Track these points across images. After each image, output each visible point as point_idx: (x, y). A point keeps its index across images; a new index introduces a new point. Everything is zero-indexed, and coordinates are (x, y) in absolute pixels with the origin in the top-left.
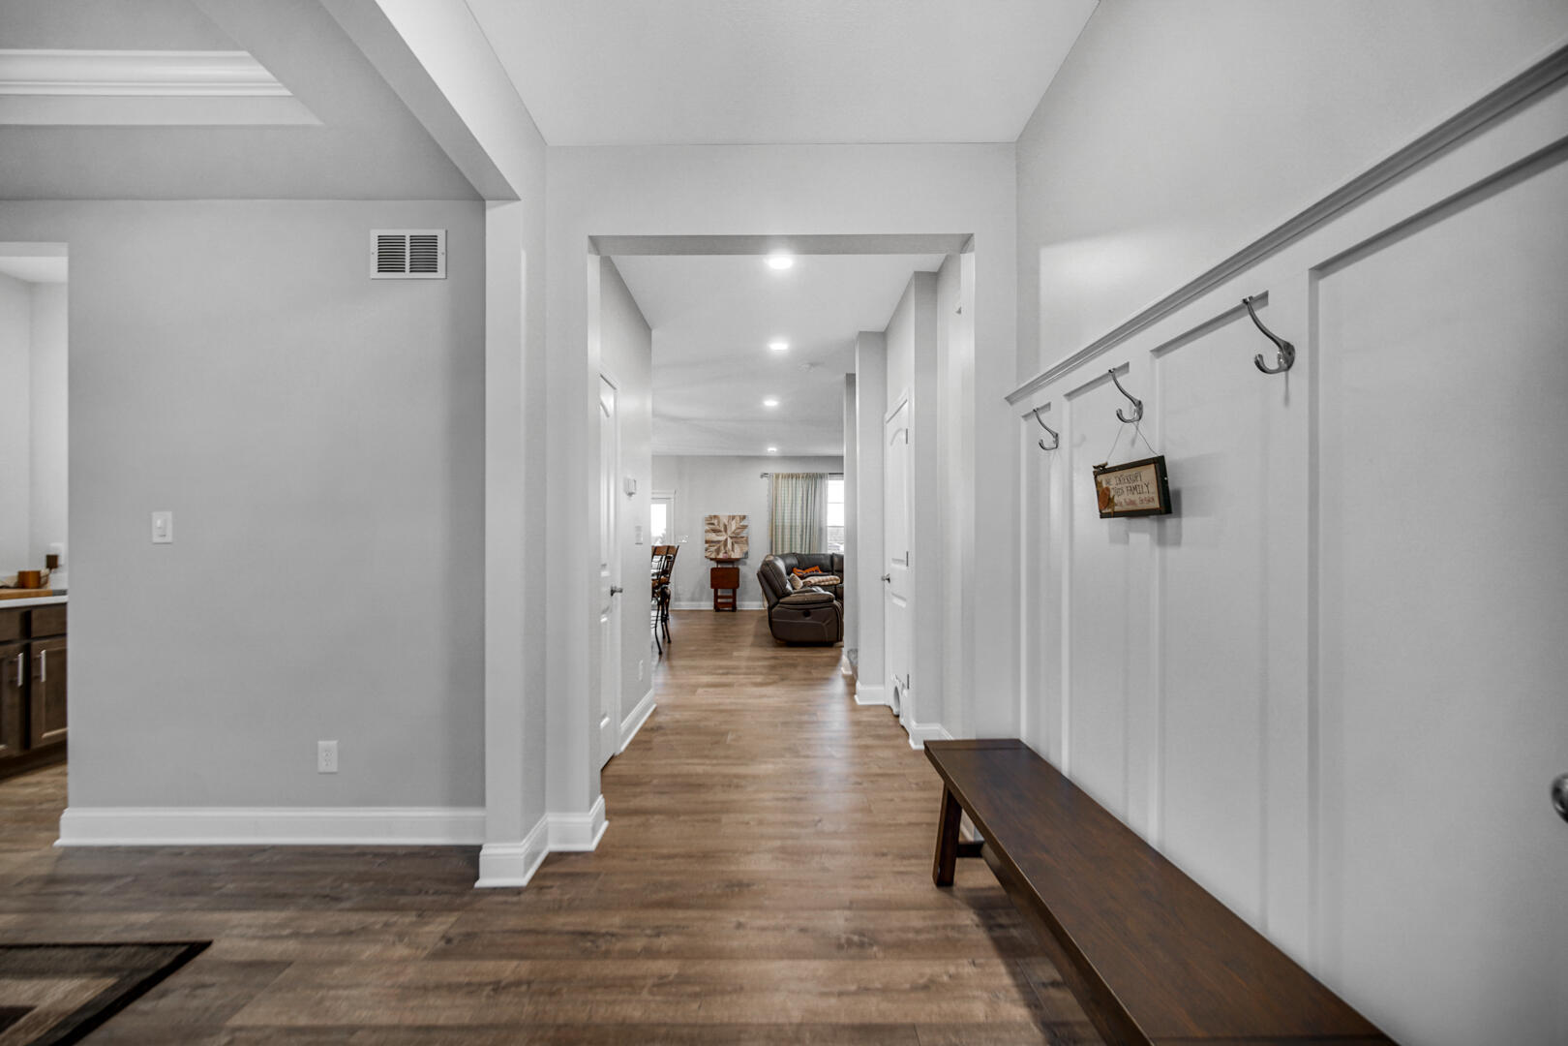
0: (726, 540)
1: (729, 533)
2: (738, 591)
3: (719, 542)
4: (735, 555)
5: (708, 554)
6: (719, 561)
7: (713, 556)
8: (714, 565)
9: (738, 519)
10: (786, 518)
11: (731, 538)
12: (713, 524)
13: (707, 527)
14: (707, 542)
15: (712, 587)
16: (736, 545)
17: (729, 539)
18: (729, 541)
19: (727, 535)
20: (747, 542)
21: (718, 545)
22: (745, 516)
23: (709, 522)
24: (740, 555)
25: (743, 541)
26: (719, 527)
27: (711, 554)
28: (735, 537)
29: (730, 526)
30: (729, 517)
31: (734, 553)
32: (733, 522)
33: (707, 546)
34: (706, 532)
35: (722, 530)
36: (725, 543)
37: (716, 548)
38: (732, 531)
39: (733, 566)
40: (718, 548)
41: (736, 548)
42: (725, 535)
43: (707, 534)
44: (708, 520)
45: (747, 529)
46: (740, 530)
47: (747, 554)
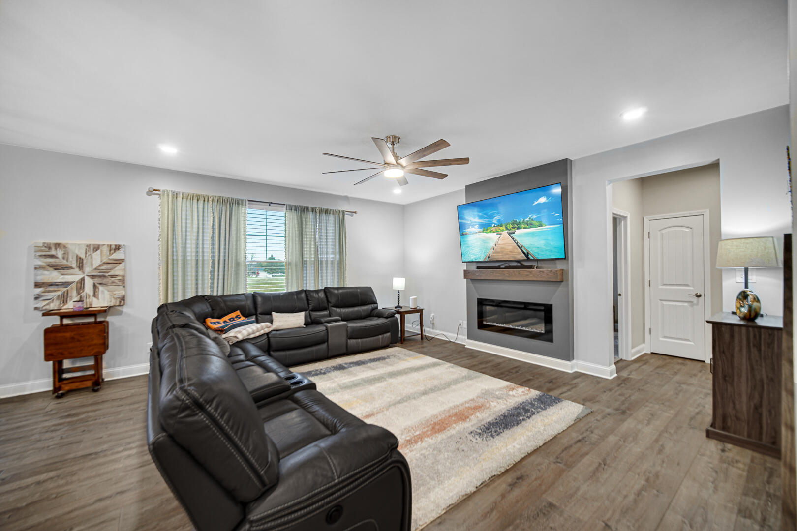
0: (83, 280)
1: (88, 269)
2: (106, 357)
3: (66, 284)
4: (97, 304)
5: (41, 304)
6: (63, 316)
7: (53, 306)
8: (55, 321)
9: (105, 250)
10: (189, 250)
11: (93, 277)
12: (52, 256)
13: (40, 262)
14: (37, 285)
15: (47, 358)
16: (101, 288)
17: (87, 280)
18: (89, 283)
19: (84, 273)
20: (124, 283)
21: (65, 289)
22: (119, 246)
23: (44, 253)
24: (111, 302)
25: (116, 281)
26: (67, 261)
27: (48, 304)
28: (100, 276)
29: (89, 259)
30: (87, 246)
31: (98, 299)
32: (95, 253)
33: (39, 290)
34: (36, 269)
35: (74, 265)
36: (79, 285)
37: (59, 293)
38: (95, 267)
39: (96, 319)
40: (66, 294)
41: (103, 292)
42: (80, 272)
43: (40, 272)
44: (42, 251)
45: (123, 264)
46: (109, 266)
47: (124, 300)
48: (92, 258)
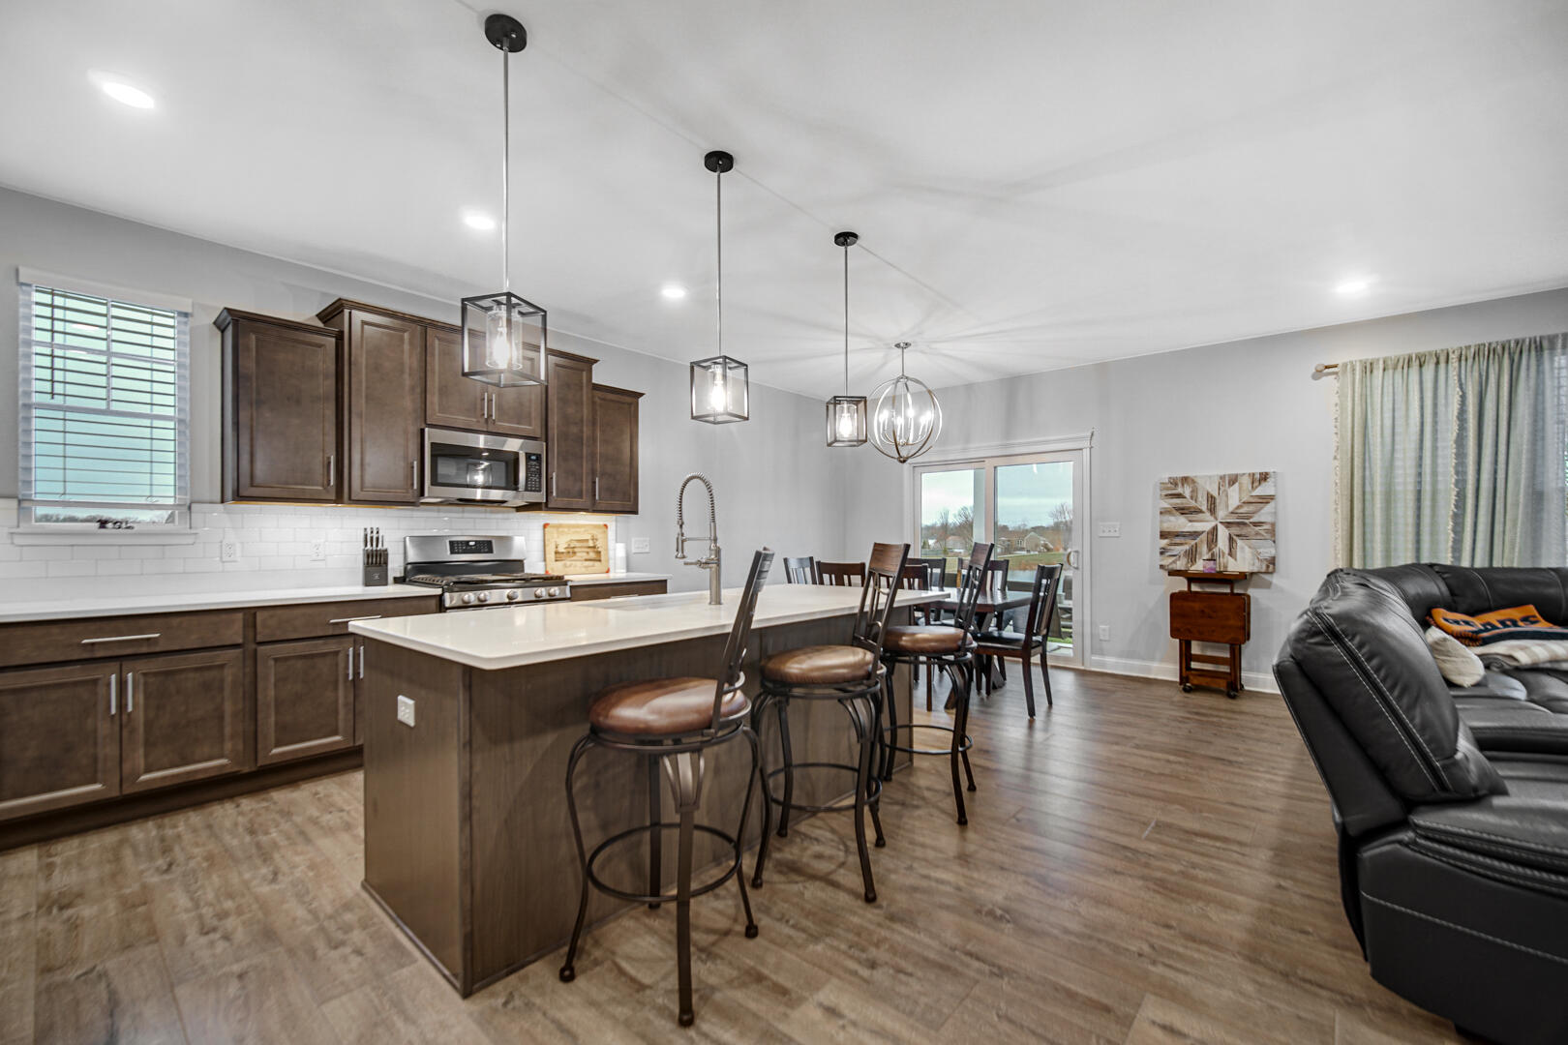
0: (1215, 528)
1: (1221, 513)
2: (1248, 650)
3: (1195, 535)
4: (1241, 561)
5: (1167, 561)
6: (1192, 579)
7: (1180, 565)
8: (1181, 585)
9: (1246, 481)
11: (1228, 525)
12: (1179, 496)
13: (1166, 504)
14: (1163, 535)
15: (1174, 633)
16: (1240, 542)
17: (1221, 530)
19: (1216, 519)
20: (1274, 535)
21: (1193, 542)
22: (1267, 474)
23: (1170, 492)
24: (1254, 565)
25: (1262, 532)
26: (1196, 501)
27: (1174, 562)
28: (1238, 524)
29: (1224, 498)
30: (1221, 478)
31: (1236, 560)
32: (1232, 488)
33: (1164, 542)
34: (1161, 513)
35: (1204, 508)
36: (1210, 536)
37: (1187, 547)
38: (1231, 509)
39: (1232, 590)
40: (1194, 550)
41: (1242, 548)
42: (1212, 518)
43: (1166, 517)
44: (1168, 489)
45: (1272, 504)
46: (1251, 508)
47: (1274, 564)
48: (1227, 496)
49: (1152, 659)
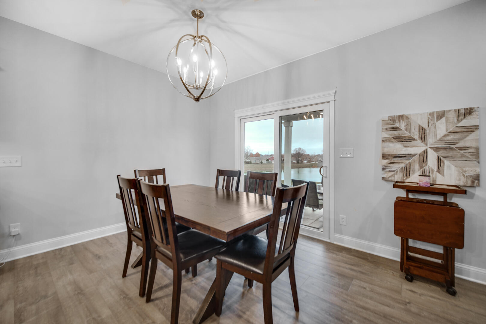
0: (425, 152)
1: (431, 140)
3: (410, 156)
5: (387, 175)
6: (410, 190)
7: (398, 177)
9: (452, 116)
11: (437, 149)
12: (396, 129)
13: (386, 135)
14: (384, 156)
16: (446, 162)
17: (431, 153)
18: (432, 156)
19: (426, 145)
20: (478, 157)
21: (408, 162)
22: (471, 109)
23: (390, 126)
24: (460, 180)
25: (468, 155)
26: (410, 132)
27: (393, 176)
28: (445, 148)
29: (433, 129)
30: (430, 114)
31: (443, 175)
32: (439, 122)
33: (385, 162)
34: (383, 141)
35: (416, 137)
36: (422, 158)
37: (402, 165)
38: (439, 137)
39: (445, 198)
40: (408, 167)
41: (449, 167)
42: (423, 144)
43: (386, 144)
44: (388, 124)
45: (477, 132)
46: (457, 136)
47: (479, 180)
48: (435, 127)
49: (376, 241)
